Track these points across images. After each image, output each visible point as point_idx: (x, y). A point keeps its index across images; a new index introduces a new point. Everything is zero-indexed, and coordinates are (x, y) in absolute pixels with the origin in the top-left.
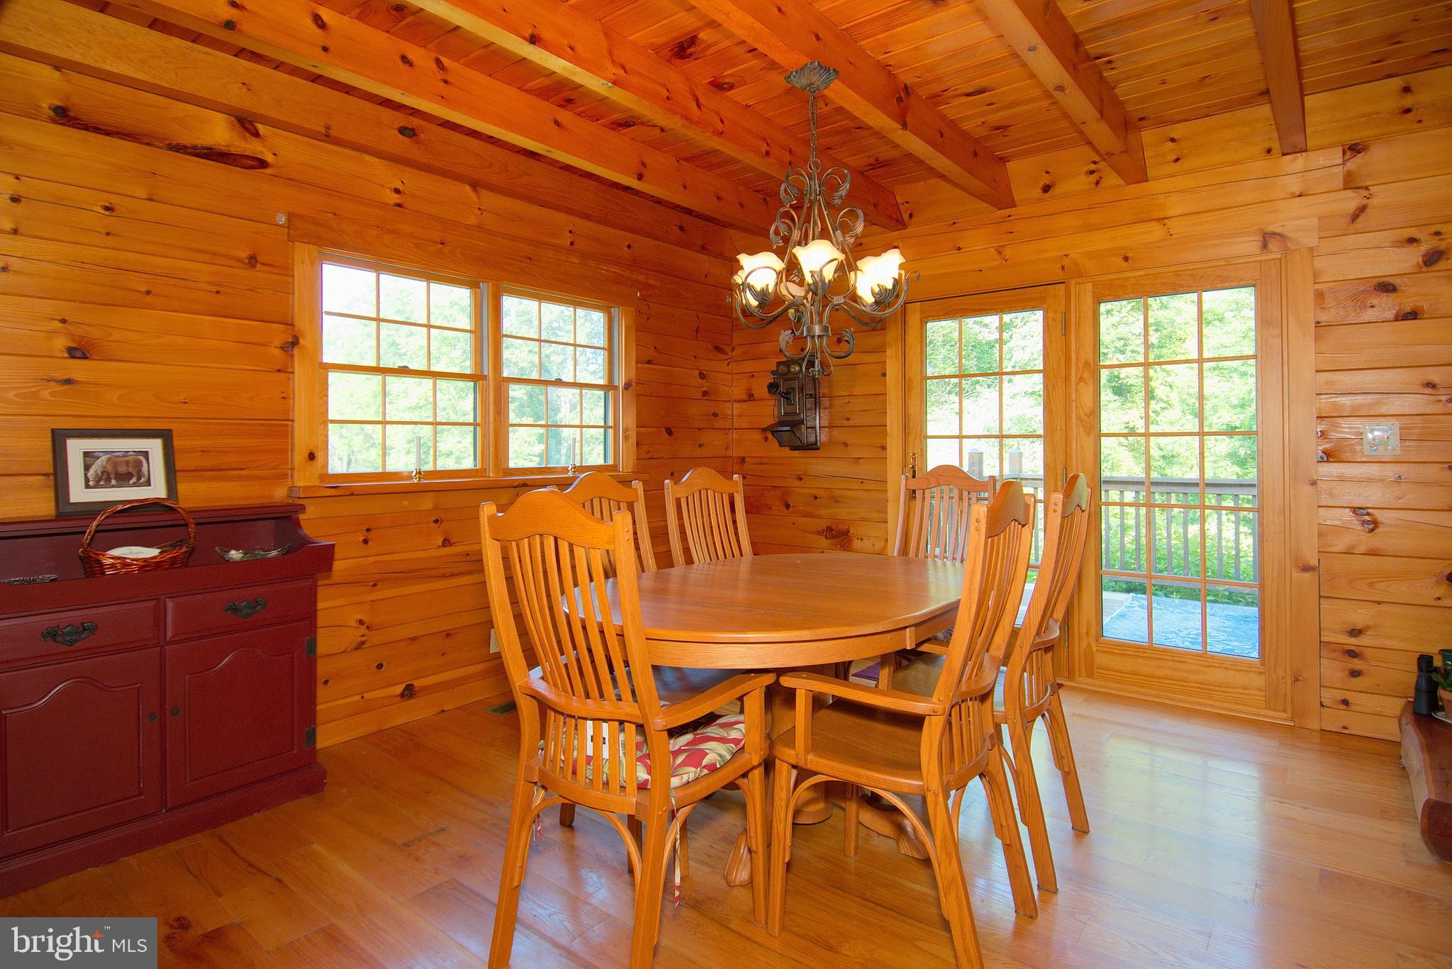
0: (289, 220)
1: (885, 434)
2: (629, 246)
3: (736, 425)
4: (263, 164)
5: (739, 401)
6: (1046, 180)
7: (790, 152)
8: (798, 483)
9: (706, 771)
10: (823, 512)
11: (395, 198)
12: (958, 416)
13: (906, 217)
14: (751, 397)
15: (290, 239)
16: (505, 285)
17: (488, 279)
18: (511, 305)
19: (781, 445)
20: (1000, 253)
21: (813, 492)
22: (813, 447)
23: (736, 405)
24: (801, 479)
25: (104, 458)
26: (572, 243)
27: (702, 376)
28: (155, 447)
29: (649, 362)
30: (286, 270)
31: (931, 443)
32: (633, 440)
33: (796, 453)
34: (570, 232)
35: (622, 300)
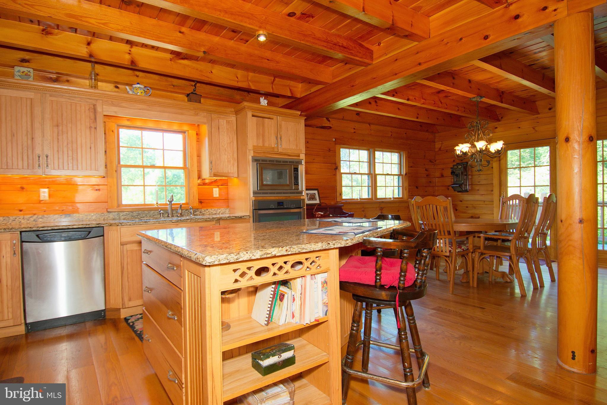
0: (335, 140)
1: (493, 186)
2: (406, 133)
3: (437, 185)
4: (330, 128)
5: (438, 177)
6: (550, 106)
7: (464, 108)
8: (460, 203)
9: (462, 250)
10: (470, 212)
11: (353, 131)
12: (519, 180)
13: (500, 118)
14: (442, 176)
15: (336, 144)
16: (376, 149)
17: (372, 148)
18: (378, 154)
19: (455, 191)
20: (534, 129)
21: (466, 205)
22: (466, 191)
23: (437, 179)
24: (461, 201)
25: (309, 195)
26: (391, 135)
27: (426, 170)
28: (316, 192)
29: (411, 167)
30: (335, 152)
31: (509, 188)
32: (407, 190)
33: (460, 193)
34: (391, 132)
35: (403, 149)
